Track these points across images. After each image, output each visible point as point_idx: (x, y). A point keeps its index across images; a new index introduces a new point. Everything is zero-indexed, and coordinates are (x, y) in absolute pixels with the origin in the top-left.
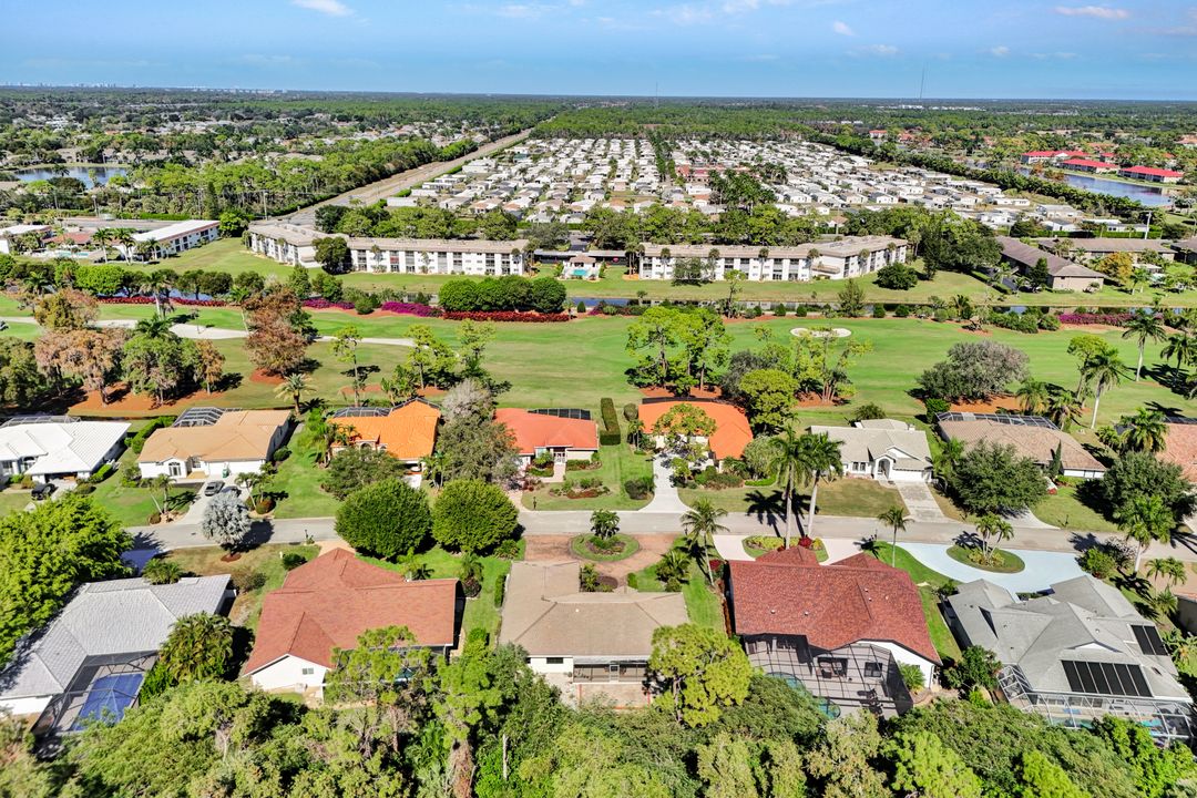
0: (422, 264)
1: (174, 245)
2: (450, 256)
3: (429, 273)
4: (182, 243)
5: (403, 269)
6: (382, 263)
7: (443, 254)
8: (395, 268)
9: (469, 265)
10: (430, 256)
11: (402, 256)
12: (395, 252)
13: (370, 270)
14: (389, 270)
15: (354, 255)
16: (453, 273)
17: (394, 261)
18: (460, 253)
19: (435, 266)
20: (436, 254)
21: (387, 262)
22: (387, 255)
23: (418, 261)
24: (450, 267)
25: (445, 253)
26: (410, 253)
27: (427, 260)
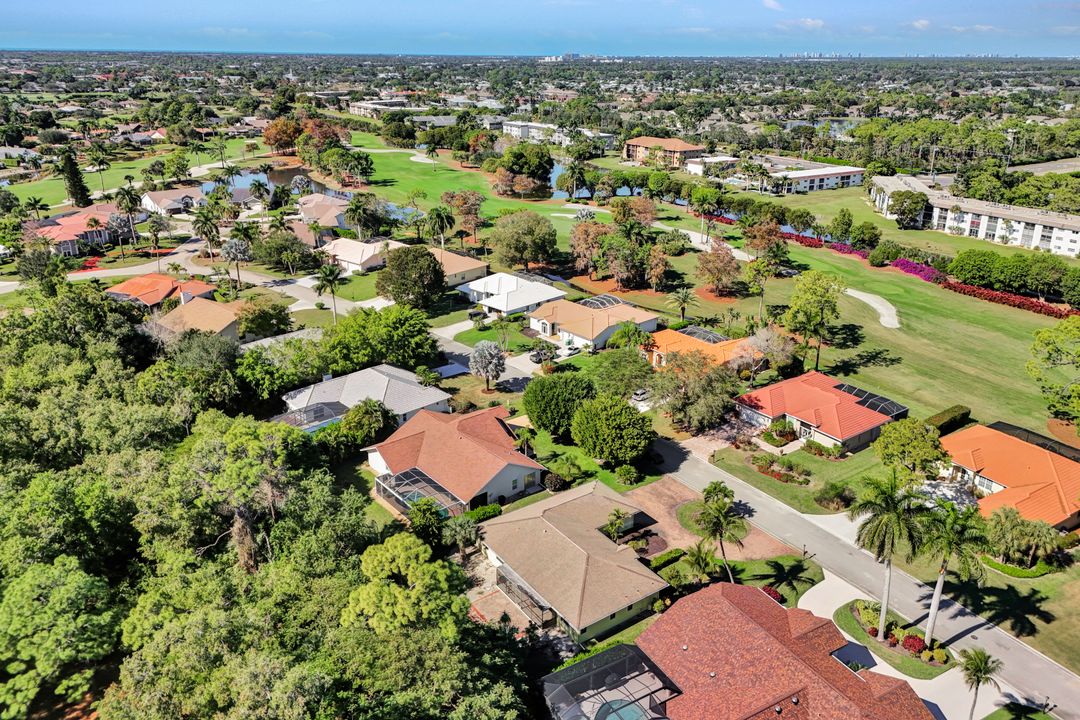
0: (1003, 233)
1: (808, 184)
2: (1039, 229)
3: (1009, 244)
4: (817, 183)
5: (982, 235)
6: (962, 225)
7: (1031, 225)
8: (974, 232)
9: (1059, 243)
10: (1015, 225)
11: (984, 220)
12: (979, 215)
13: (947, 231)
14: (967, 233)
15: (936, 212)
16: (1037, 248)
17: (975, 225)
18: (1052, 228)
19: (1017, 239)
20: (1023, 224)
21: (966, 226)
22: (968, 218)
23: (1000, 229)
24: (1036, 241)
25: (1033, 225)
26: (993, 218)
27: (1011, 230)
